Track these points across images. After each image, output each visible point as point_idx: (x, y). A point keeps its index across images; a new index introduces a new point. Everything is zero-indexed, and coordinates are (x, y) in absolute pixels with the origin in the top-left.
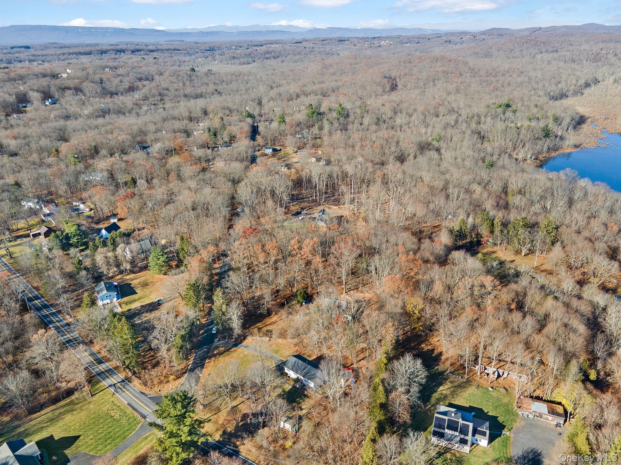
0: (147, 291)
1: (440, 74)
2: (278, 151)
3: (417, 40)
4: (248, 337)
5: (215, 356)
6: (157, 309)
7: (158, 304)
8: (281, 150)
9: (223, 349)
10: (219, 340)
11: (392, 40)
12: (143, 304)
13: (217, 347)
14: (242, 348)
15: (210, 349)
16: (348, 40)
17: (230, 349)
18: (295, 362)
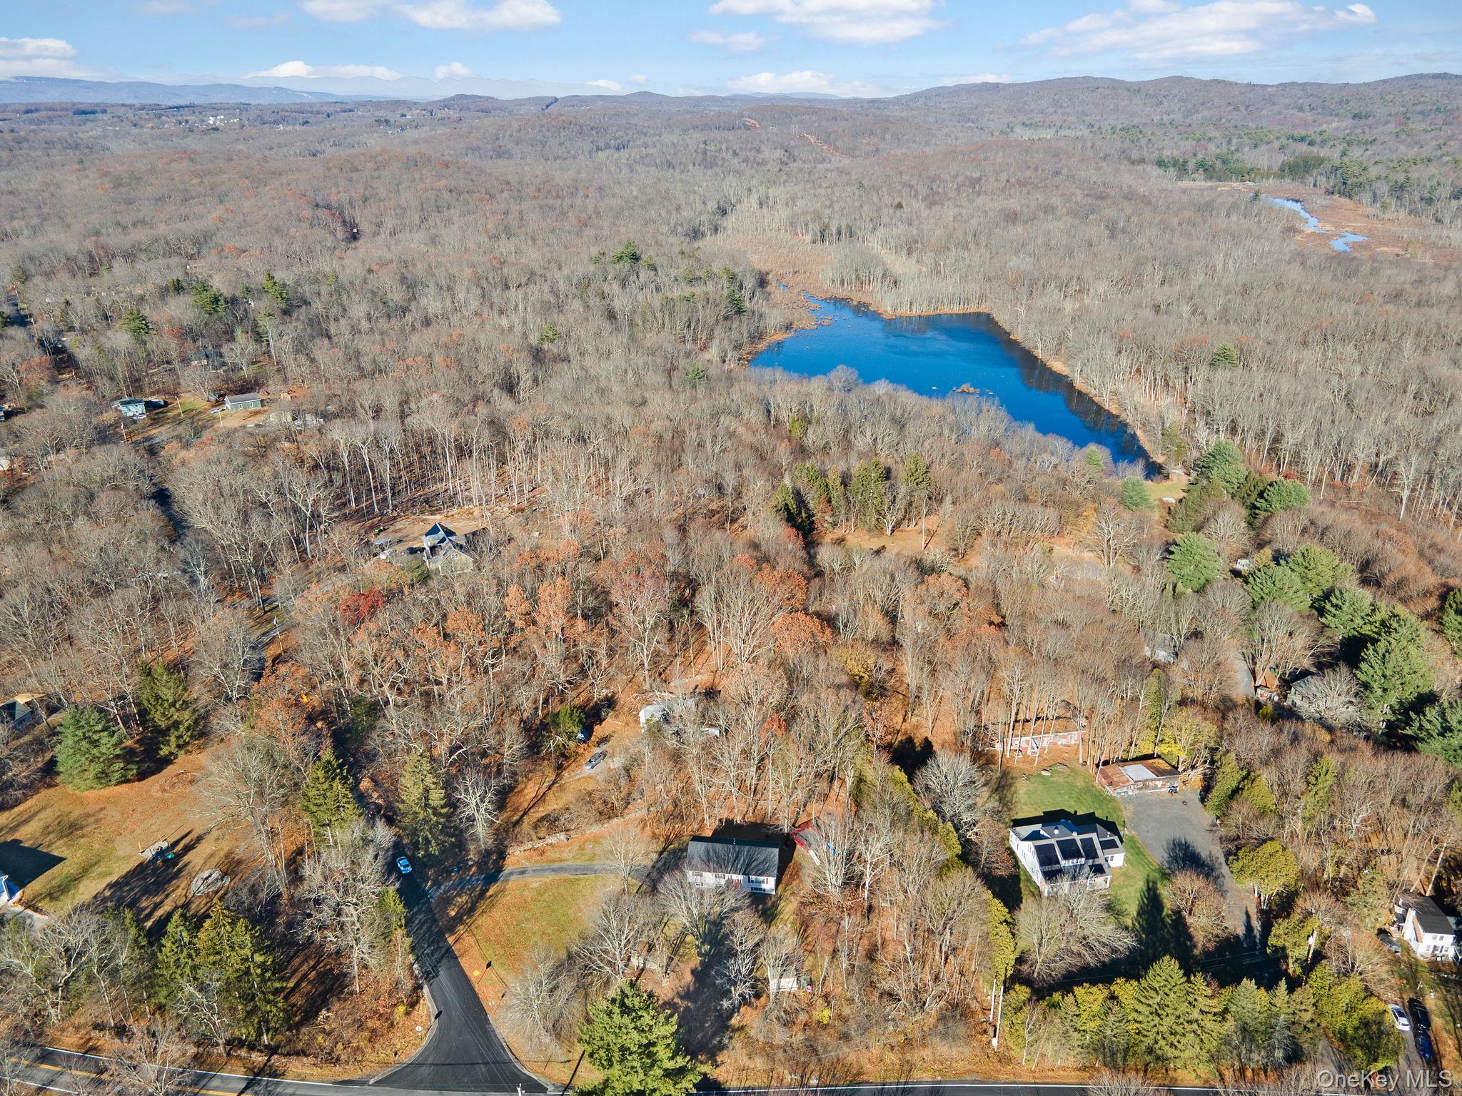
0: (93, 842)
1: (446, 195)
2: (161, 406)
3: (301, 117)
4: (510, 850)
5: (458, 919)
6: (177, 875)
7: (165, 861)
8: (166, 404)
9: (465, 898)
10: (437, 884)
11: (234, 116)
12: (114, 878)
13: (447, 901)
14: (512, 878)
15: (430, 910)
16: (104, 112)
17: (483, 892)
18: (708, 852)
